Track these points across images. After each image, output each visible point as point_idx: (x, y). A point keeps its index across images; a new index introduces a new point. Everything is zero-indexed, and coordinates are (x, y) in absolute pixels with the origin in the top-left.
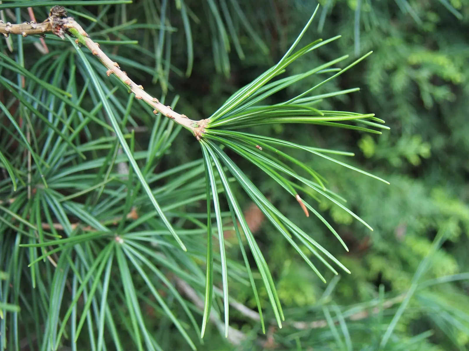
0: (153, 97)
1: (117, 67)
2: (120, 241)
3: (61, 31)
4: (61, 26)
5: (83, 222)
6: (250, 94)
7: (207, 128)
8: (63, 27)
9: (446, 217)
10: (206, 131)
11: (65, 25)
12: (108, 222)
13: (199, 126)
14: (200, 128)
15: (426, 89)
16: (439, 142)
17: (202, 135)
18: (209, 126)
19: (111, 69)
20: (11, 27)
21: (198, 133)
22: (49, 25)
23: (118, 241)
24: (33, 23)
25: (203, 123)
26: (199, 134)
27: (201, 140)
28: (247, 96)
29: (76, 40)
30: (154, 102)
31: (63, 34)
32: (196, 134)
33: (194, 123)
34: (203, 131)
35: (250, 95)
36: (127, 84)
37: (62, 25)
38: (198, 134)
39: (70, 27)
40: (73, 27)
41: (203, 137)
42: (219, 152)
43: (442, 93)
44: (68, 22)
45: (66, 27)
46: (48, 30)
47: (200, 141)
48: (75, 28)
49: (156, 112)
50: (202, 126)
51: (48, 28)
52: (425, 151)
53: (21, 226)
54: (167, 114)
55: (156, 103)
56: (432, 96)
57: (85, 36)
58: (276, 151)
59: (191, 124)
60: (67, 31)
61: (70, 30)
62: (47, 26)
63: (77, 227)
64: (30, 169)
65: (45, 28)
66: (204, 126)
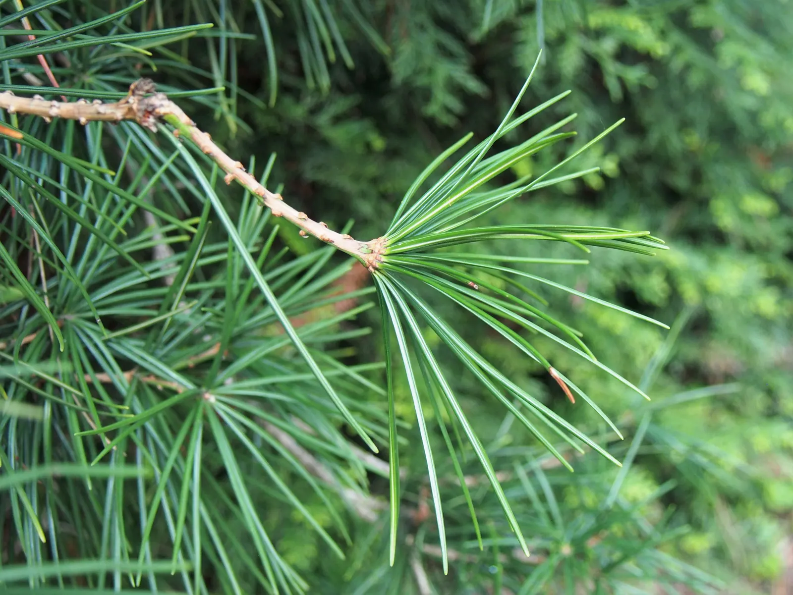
0: (299, 211)
1: (241, 168)
2: (211, 398)
3: (151, 120)
4: (150, 113)
5: (142, 369)
6: (452, 202)
7: (385, 254)
8: (154, 113)
9: (646, 269)
10: (384, 259)
11: (157, 110)
12: (181, 364)
13: (372, 252)
14: (375, 255)
15: (611, 68)
16: (628, 147)
17: (378, 265)
18: (387, 252)
19: (232, 173)
20: (59, 108)
21: (371, 262)
22: (130, 110)
23: (207, 400)
24: (97, 103)
25: (378, 246)
26: (374, 264)
27: (376, 272)
28: (448, 205)
29: (176, 131)
30: (300, 219)
31: (155, 125)
32: (367, 263)
33: (362, 247)
34: (379, 259)
35: (452, 204)
36: (258, 195)
37: (154, 110)
38: (371, 264)
39: (165, 114)
40: (171, 113)
41: (379, 268)
42: (405, 289)
43: (635, 75)
44: (162, 106)
45: (159, 113)
46: (128, 117)
47: (374, 274)
48: (174, 114)
49: (304, 233)
50: (376, 251)
51: (127, 114)
52: (610, 166)
53: (50, 388)
54: (322, 236)
55: (304, 220)
56: (621, 81)
57: (188, 124)
58: (507, 296)
59: (358, 249)
60: (161, 119)
61: (165, 118)
62: (125, 110)
63: (133, 377)
64: (45, 287)
65: (123, 114)
66: (381, 252)
